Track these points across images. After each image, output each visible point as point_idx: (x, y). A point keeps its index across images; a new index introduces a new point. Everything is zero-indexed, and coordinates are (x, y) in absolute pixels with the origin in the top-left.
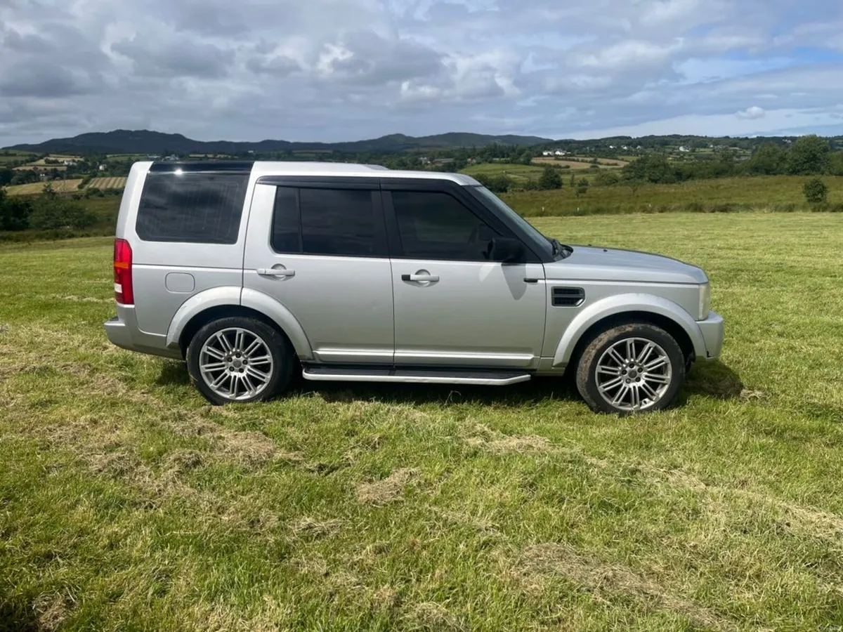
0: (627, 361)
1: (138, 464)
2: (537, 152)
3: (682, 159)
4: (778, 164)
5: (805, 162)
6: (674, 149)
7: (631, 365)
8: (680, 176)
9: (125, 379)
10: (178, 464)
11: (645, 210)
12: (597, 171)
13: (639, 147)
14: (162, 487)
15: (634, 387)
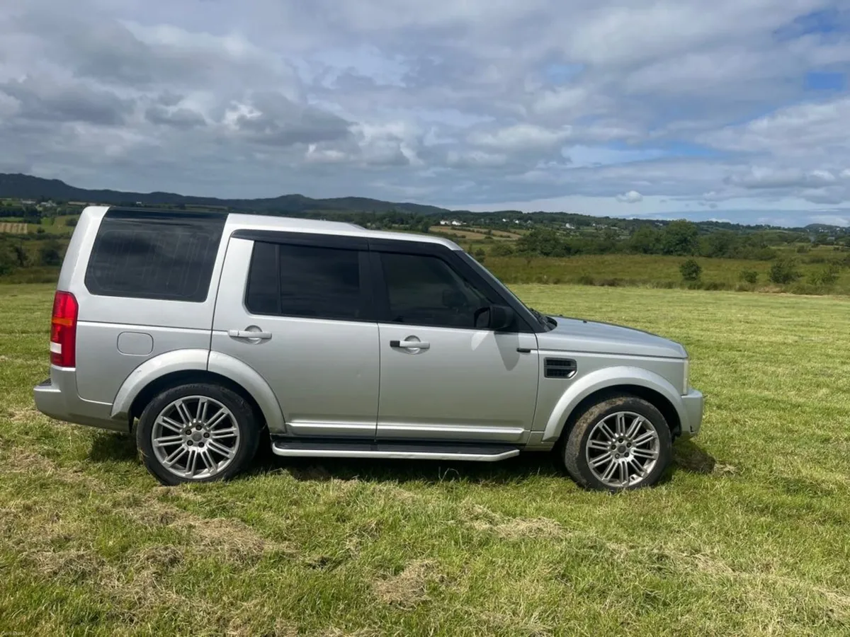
0: (617, 436)
1: (102, 564)
2: (435, 221)
3: (568, 235)
4: (654, 245)
5: (677, 244)
6: (562, 225)
7: (621, 440)
8: (569, 251)
9: (48, 454)
10: (152, 562)
11: (540, 281)
12: (492, 242)
13: (529, 221)
14: (142, 594)
15: (623, 463)
